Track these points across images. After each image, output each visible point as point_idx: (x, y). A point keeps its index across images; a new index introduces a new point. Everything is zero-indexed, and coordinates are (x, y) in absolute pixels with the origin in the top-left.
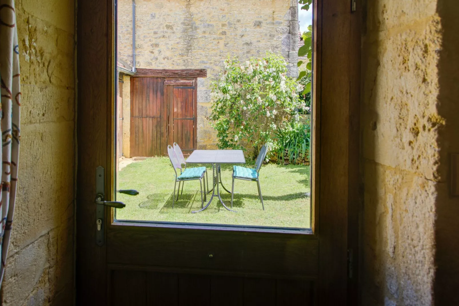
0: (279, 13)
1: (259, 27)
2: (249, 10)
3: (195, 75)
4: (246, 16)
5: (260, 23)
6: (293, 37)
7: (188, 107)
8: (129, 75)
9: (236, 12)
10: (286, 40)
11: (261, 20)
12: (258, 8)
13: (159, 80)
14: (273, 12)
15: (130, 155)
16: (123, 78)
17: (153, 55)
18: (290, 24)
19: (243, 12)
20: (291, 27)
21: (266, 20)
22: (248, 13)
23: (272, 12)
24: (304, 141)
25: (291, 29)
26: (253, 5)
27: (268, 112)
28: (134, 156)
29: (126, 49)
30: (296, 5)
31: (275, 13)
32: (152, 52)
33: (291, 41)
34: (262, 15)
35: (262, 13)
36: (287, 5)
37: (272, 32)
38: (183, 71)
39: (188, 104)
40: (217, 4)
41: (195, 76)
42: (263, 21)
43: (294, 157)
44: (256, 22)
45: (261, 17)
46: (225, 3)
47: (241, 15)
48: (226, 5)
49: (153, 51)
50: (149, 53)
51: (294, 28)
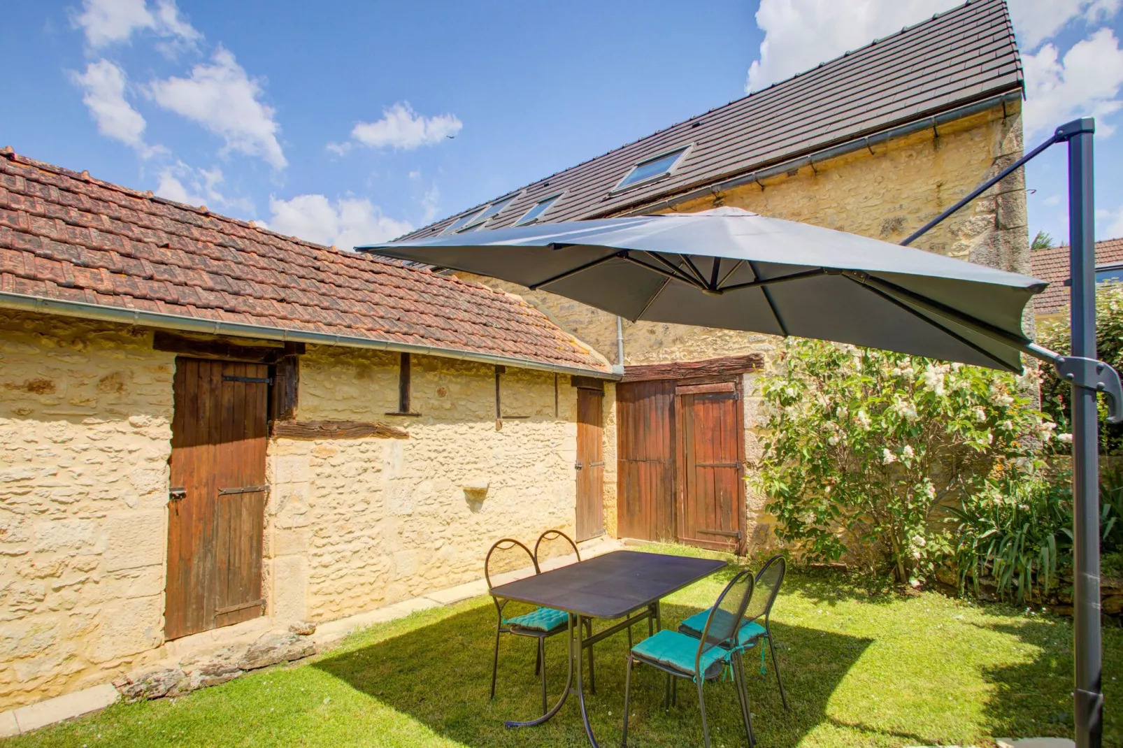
0: (957, 183)
1: (896, 232)
2: (866, 198)
3: (737, 369)
4: (858, 214)
5: (899, 221)
6: (1010, 237)
7: (725, 439)
8: (614, 381)
9: (830, 211)
10: (984, 250)
11: (900, 214)
12: (891, 186)
13: (667, 384)
14: (939, 186)
15: (618, 534)
16: (603, 387)
17: (653, 337)
18: (997, 205)
19: (849, 207)
20: (1000, 211)
21: (918, 210)
22: (863, 205)
23: (935, 186)
24: (1051, 537)
25: (1000, 218)
26: (876, 184)
27: (886, 451)
28: (625, 537)
29: (607, 334)
30: (1017, 148)
31: (942, 188)
32: (652, 332)
33: (1003, 249)
34: (903, 202)
35: (904, 196)
36: (983, 156)
37: (937, 237)
38: (711, 362)
39: (725, 431)
40: (784, 205)
41: (738, 371)
42: (908, 216)
43: (1016, 582)
44: (887, 222)
45: (901, 206)
46: (804, 198)
47: (844, 215)
48: (805, 200)
49: (654, 329)
50: (648, 335)
51: (1010, 212)
